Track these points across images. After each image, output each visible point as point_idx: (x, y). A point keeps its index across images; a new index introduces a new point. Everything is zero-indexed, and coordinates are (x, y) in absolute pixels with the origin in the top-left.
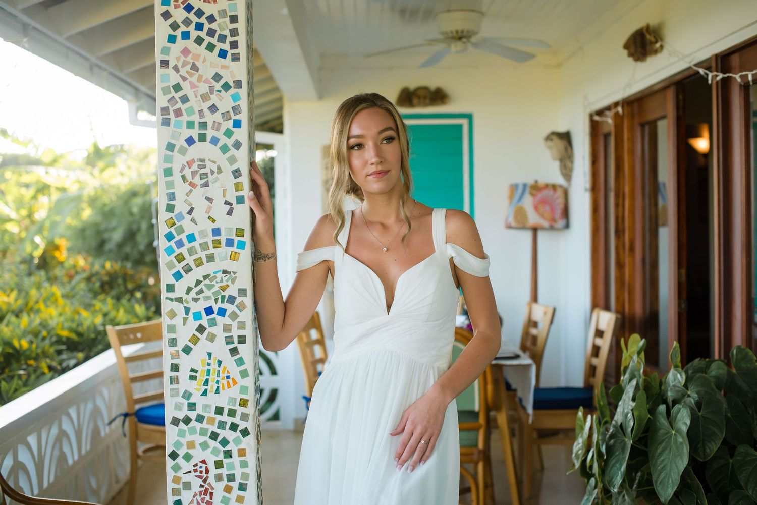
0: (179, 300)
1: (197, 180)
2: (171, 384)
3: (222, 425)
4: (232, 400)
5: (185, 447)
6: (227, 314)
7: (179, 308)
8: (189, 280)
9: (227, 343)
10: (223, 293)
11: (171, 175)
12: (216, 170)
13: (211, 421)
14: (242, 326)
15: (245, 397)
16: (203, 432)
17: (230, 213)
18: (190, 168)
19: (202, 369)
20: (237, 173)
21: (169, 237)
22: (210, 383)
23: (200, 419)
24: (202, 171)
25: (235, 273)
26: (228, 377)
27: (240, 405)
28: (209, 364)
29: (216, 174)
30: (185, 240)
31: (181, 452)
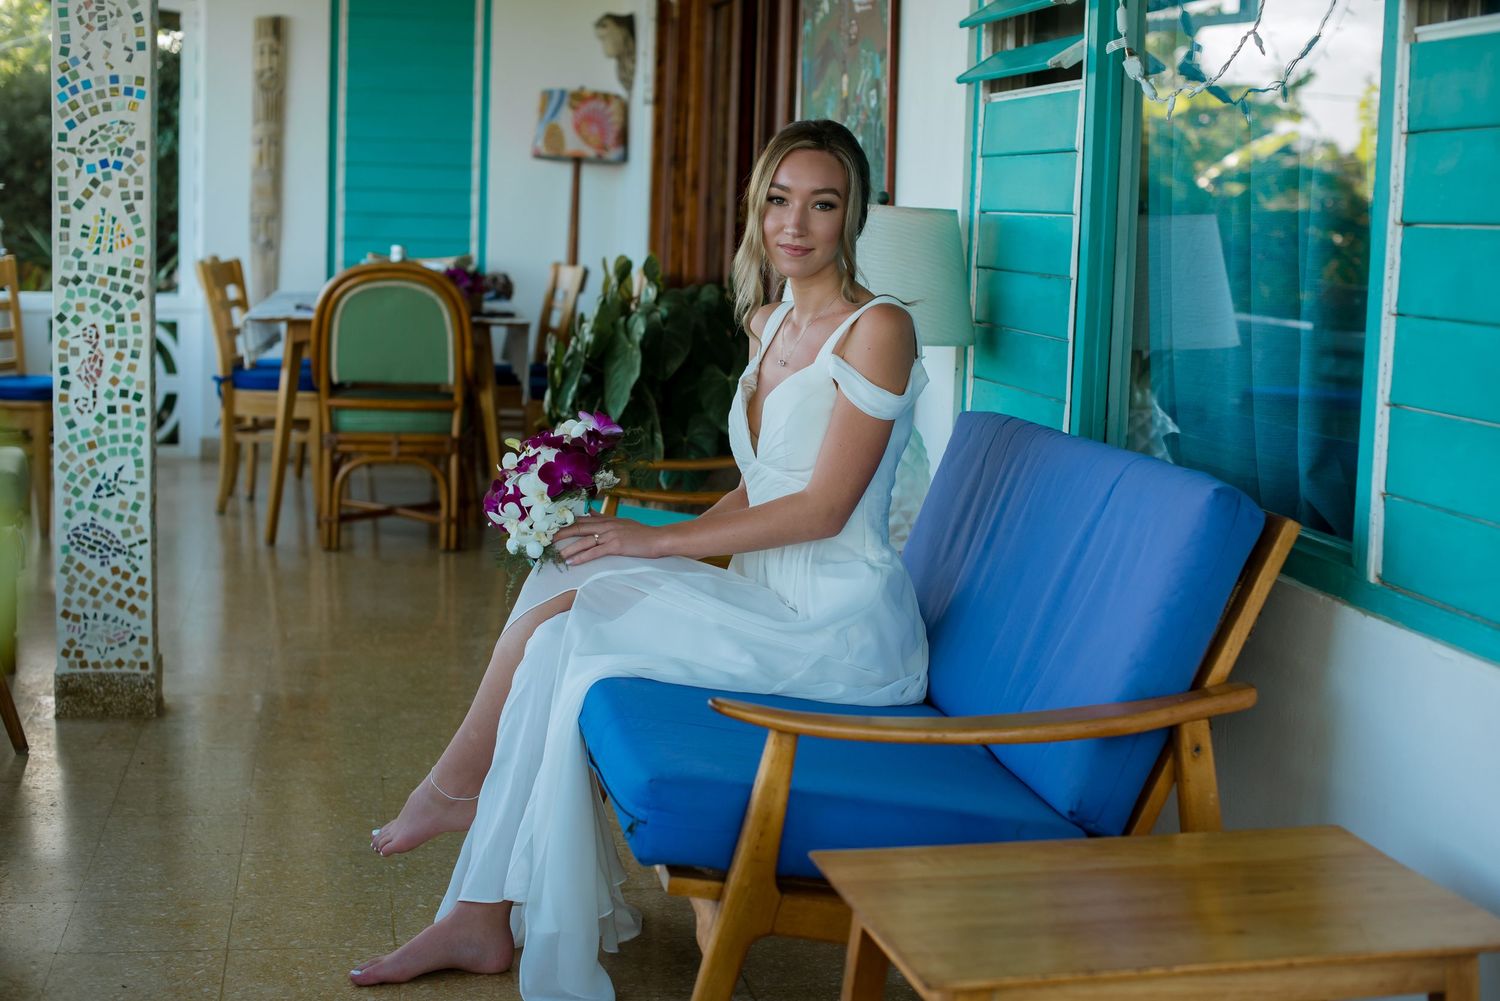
0: (72, 151)
1: (95, 23)
2: (61, 240)
3: (115, 287)
4: (126, 260)
5: (74, 308)
6: (123, 168)
7: (72, 159)
8: (83, 129)
9: (123, 199)
10: (120, 145)
11: (66, 15)
12: (115, 13)
13: (103, 282)
14: (139, 181)
15: (140, 257)
16: (94, 294)
17: (129, 59)
18: (86, 8)
19: (94, 226)
20: (138, 17)
21: (63, 82)
22: (103, 241)
23: (91, 279)
24: (101, 13)
25: (133, 124)
26: (123, 236)
27: (135, 266)
28: (102, 221)
29: (115, 18)
30: (80, 87)
31: (70, 315)
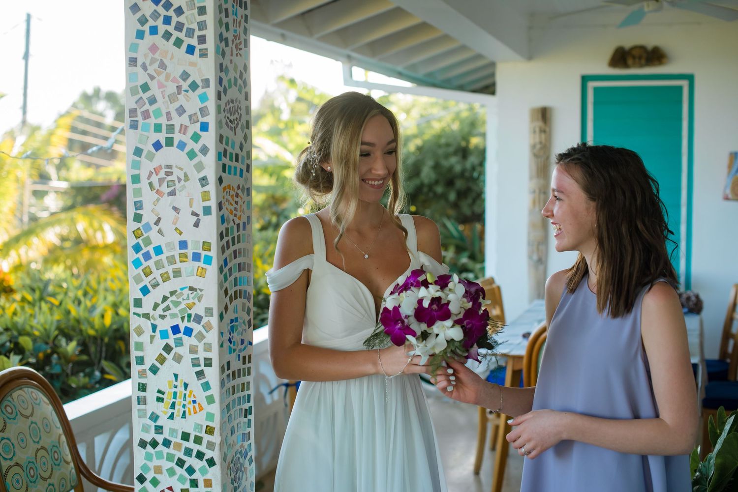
0: (146, 316)
1: (165, 189)
2: (139, 404)
3: (188, 452)
4: (198, 426)
5: (152, 471)
6: (194, 334)
7: (146, 325)
8: (156, 295)
9: (194, 365)
10: (189, 312)
11: (139, 182)
12: (182, 177)
13: (178, 446)
14: (208, 347)
15: (211, 424)
16: (170, 458)
17: (196, 225)
18: (157, 175)
19: (169, 391)
20: (204, 181)
21: (137, 248)
22: (177, 406)
23: (167, 443)
24: (169, 178)
25: (201, 290)
26: (194, 402)
27: (206, 432)
28: (176, 387)
29: (182, 182)
30: (152, 253)
31: (149, 476)
